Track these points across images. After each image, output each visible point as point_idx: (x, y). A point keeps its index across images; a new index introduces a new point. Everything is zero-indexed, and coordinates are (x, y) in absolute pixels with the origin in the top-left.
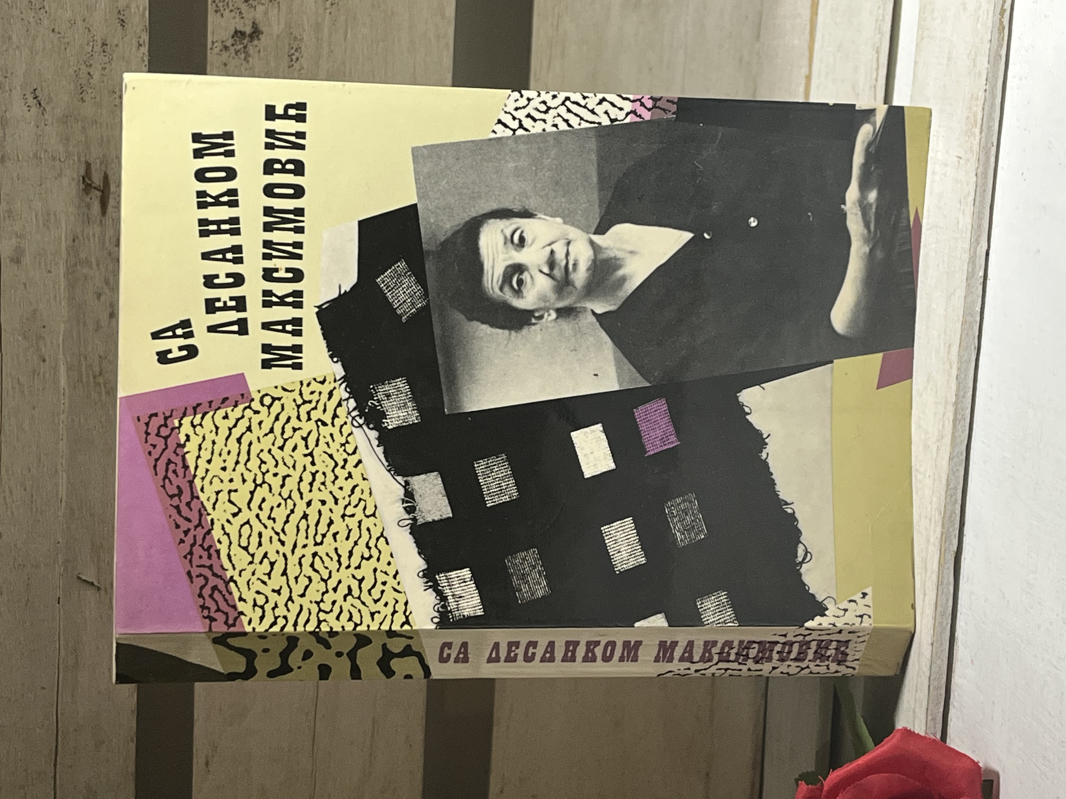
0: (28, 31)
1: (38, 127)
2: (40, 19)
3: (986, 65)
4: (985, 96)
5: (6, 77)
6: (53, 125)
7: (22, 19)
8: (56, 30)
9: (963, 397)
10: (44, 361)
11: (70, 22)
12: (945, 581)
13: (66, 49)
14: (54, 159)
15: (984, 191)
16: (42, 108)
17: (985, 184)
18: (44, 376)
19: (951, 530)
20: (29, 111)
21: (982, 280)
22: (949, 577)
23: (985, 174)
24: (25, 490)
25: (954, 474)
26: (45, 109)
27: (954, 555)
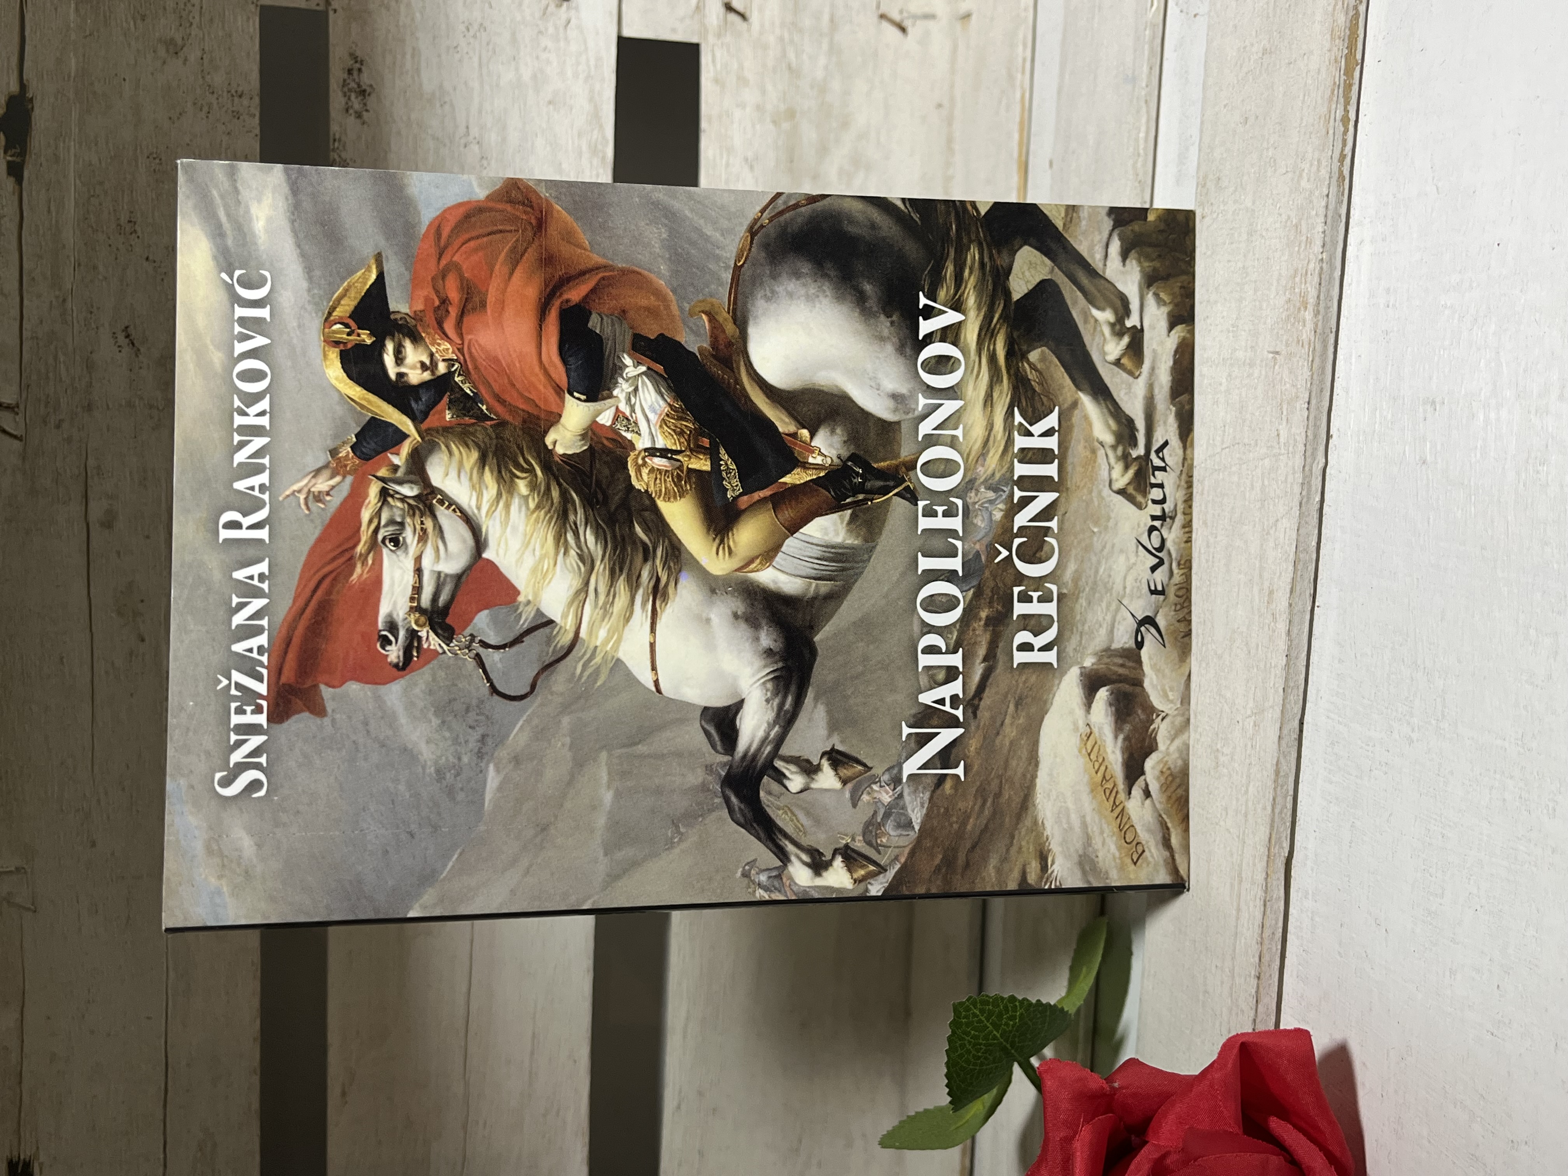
0: (116, 259)
1: (131, 370)
2: (131, 245)
3: (1320, 228)
4: (1321, 268)
5: (91, 313)
6: (149, 368)
7: (110, 246)
8: (151, 258)
9: (1297, 658)
10: (143, 640)
11: (167, 248)
12: (1275, 896)
13: (162, 280)
14: (151, 407)
15: (1321, 391)
16: (135, 349)
17: (1322, 381)
18: (143, 660)
19: (1282, 830)
20: (120, 351)
21: (1318, 506)
22: (1279, 890)
23: (1323, 369)
24: (123, 789)
25: (1285, 757)
26: (139, 350)
27: (1285, 862)
